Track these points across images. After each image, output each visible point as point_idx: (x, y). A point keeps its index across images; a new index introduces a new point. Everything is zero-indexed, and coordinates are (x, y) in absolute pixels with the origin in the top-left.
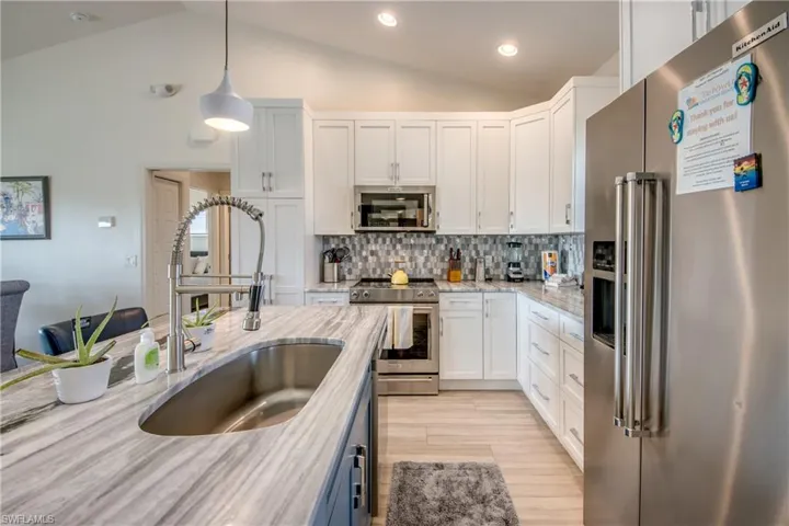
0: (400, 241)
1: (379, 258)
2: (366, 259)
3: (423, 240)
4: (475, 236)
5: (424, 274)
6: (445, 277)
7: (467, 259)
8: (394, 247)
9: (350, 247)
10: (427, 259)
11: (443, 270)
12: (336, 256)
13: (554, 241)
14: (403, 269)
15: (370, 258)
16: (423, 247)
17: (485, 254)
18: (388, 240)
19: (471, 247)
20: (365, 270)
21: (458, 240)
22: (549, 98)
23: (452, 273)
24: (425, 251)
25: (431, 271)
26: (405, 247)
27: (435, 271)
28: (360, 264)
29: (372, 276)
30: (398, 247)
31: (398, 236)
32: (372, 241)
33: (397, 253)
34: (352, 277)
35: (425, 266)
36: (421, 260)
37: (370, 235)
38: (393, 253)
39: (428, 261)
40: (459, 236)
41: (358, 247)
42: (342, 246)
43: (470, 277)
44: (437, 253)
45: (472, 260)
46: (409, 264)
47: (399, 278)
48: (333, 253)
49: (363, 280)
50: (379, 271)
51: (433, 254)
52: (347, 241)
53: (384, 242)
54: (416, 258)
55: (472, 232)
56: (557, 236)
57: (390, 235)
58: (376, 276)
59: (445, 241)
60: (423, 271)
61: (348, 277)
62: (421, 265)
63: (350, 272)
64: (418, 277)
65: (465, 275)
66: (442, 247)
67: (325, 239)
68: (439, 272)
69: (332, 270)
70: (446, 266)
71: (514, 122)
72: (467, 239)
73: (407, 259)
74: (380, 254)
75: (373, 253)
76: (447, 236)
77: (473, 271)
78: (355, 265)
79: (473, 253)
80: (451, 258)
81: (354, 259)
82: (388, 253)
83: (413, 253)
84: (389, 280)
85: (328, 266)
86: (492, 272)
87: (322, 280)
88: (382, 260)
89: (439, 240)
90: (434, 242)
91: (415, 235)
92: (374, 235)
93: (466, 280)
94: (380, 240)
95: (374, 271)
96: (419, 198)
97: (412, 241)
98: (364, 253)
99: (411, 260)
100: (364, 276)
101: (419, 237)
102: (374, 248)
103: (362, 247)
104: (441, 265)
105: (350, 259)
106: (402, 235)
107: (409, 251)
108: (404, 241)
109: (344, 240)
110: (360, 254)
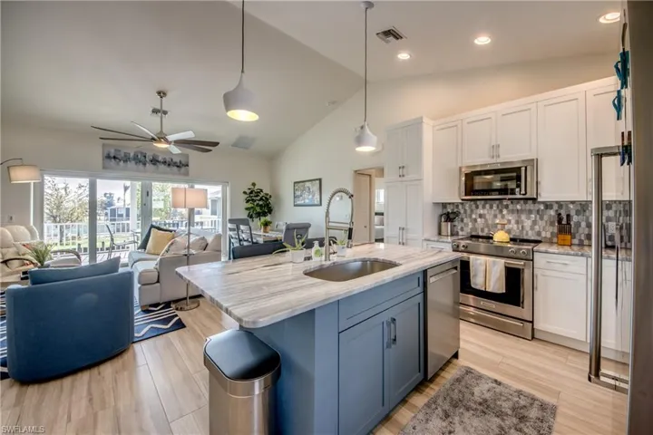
0: (507, 207)
1: (486, 220)
2: (475, 220)
3: (530, 205)
5: (531, 236)
6: (555, 239)
7: (583, 224)
8: (501, 211)
9: (462, 211)
10: (535, 223)
11: (552, 233)
12: (449, 217)
14: (509, 232)
15: (479, 220)
16: (530, 212)
17: (609, 219)
18: (495, 206)
20: (474, 229)
21: (571, 206)
23: (561, 237)
24: (533, 216)
25: (539, 234)
26: (512, 212)
27: (543, 234)
28: (470, 224)
29: (481, 234)
30: (505, 212)
31: (505, 203)
32: (480, 207)
33: (503, 217)
34: (464, 233)
35: (532, 228)
36: (528, 223)
37: (478, 202)
38: (499, 216)
39: (530, 225)
40: (573, 202)
41: (469, 212)
42: (455, 210)
43: (585, 242)
44: (546, 217)
46: (515, 227)
47: (500, 236)
48: (448, 215)
49: (472, 237)
50: (486, 230)
51: (542, 219)
52: (460, 207)
53: (491, 207)
54: (522, 222)
57: (497, 202)
58: (484, 234)
59: (556, 207)
60: (530, 233)
61: (460, 233)
62: (528, 228)
63: (462, 229)
64: (525, 238)
65: (581, 241)
66: (552, 212)
67: (444, 205)
68: (549, 235)
69: (447, 227)
70: (555, 229)
72: (583, 205)
73: (513, 222)
74: (487, 217)
75: (481, 216)
76: (557, 202)
78: (467, 225)
81: (465, 220)
82: (495, 216)
83: (519, 217)
84: (492, 238)
85: (443, 224)
87: (440, 234)
88: (490, 222)
89: (548, 206)
90: (542, 208)
91: (522, 202)
92: (483, 202)
93: (581, 244)
94: (488, 206)
95: (482, 230)
97: (519, 207)
98: (474, 216)
99: (517, 222)
100: (474, 234)
101: (525, 203)
102: (482, 212)
103: (472, 211)
104: (551, 229)
105: (462, 220)
106: (509, 202)
107: (515, 215)
108: (511, 207)
109: (457, 206)
110: (470, 216)
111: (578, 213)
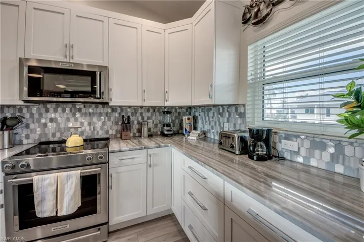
0: (80, 110)
1: (58, 124)
2: (45, 125)
3: (101, 109)
4: (141, 107)
5: (101, 134)
6: (119, 135)
7: (136, 122)
8: (74, 115)
9: (27, 116)
10: (104, 123)
11: (117, 131)
13: (189, 110)
14: (81, 134)
15: (49, 124)
16: (100, 115)
17: (148, 118)
18: (68, 110)
19: (138, 114)
20: (44, 134)
21: (129, 110)
22: (191, 16)
23: (124, 133)
24: (102, 118)
25: (107, 132)
26: (85, 114)
27: (110, 132)
28: (38, 129)
29: (52, 139)
30: (78, 115)
31: (78, 106)
32: (51, 110)
33: (76, 120)
34: (30, 141)
35: (102, 128)
36: (99, 124)
37: (49, 106)
38: (72, 119)
39: (101, 125)
40: (130, 107)
41: (36, 116)
42: (18, 114)
43: (137, 134)
44: (112, 119)
45: (139, 123)
46: (88, 128)
47: (74, 141)
49: (42, 143)
50: (58, 135)
51: (109, 120)
52: (25, 110)
53: (64, 111)
54: (94, 123)
55: (139, 103)
56: (190, 108)
57: (70, 105)
58: (56, 139)
59: (119, 110)
60: (100, 133)
61: (25, 141)
62: (98, 128)
63: (27, 137)
64: (96, 137)
65: (134, 134)
66: (117, 115)
68: (114, 133)
70: (119, 128)
71: (168, 31)
72: (135, 109)
73: (86, 124)
74: (59, 121)
75: (52, 120)
76: (120, 107)
77: (140, 131)
78: (33, 131)
79: (140, 118)
80: (123, 123)
81: (32, 126)
82: (68, 120)
83: (91, 119)
84: (64, 142)
86: (152, 130)
88: (62, 126)
89: (114, 109)
90: (110, 111)
91: (94, 106)
92: (54, 106)
93: (134, 137)
94: (60, 109)
95: (54, 134)
96: (92, 75)
97: (91, 110)
98: (43, 121)
99: (90, 124)
100: (43, 140)
101: (97, 107)
102: (53, 116)
103: (41, 115)
104: (115, 128)
105: (27, 126)
106: (82, 106)
107: (88, 118)
108: (83, 110)
109: (20, 110)
110: (39, 121)
111: (132, 115)
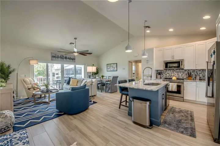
0: (175, 71)
1: (169, 74)
2: (166, 74)
3: (181, 70)
4: (197, 70)
5: (181, 78)
6: (187, 79)
7: (194, 75)
8: (173, 72)
10: (182, 75)
12: (160, 74)
14: (176, 77)
15: (167, 74)
16: (181, 72)
17: (200, 73)
18: (172, 71)
19: (195, 72)
20: (166, 76)
21: (191, 71)
23: (189, 78)
25: (183, 77)
26: (176, 72)
27: (184, 77)
29: (168, 78)
30: (174, 72)
31: (174, 70)
33: (174, 73)
34: (163, 78)
35: (181, 76)
36: (180, 75)
37: (167, 70)
38: (173, 73)
39: (181, 75)
40: (191, 70)
41: (164, 72)
44: (185, 73)
45: (195, 75)
46: (177, 76)
47: (174, 78)
48: (159, 73)
50: (169, 77)
51: (184, 74)
52: (162, 71)
53: (171, 71)
55: (195, 68)
59: (187, 71)
61: (162, 78)
62: (180, 76)
63: (163, 77)
66: (186, 72)
67: (157, 71)
68: (186, 78)
69: (159, 76)
70: (187, 76)
71: (207, 43)
73: (176, 75)
74: (170, 73)
75: (168, 73)
76: (188, 70)
77: (195, 78)
78: (164, 76)
79: (196, 73)
80: (189, 74)
82: (172, 73)
84: (172, 79)
85: (158, 75)
87: (157, 78)
88: (170, 75)
89: (186, 70)
93: (193, 79)
94: (170, 71)
95: (168, 77)
96: (179, 62)
97: (178, 71)
98: (166, 73)
99: (178, 75)
100: (166, 78)
101: (180, 70)
102: (168, 72)
103: (165, 72)
104: (186, 76)
105: (163, 74)
106: (175, 70)
107: (177, 73)
108: (176, 71)
109: (161, 71)
110: (165, 73)
111: (193, 72)
